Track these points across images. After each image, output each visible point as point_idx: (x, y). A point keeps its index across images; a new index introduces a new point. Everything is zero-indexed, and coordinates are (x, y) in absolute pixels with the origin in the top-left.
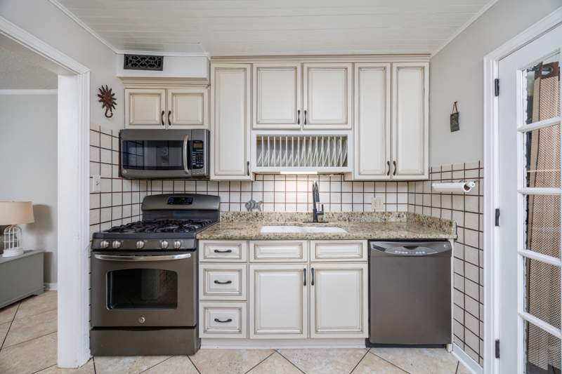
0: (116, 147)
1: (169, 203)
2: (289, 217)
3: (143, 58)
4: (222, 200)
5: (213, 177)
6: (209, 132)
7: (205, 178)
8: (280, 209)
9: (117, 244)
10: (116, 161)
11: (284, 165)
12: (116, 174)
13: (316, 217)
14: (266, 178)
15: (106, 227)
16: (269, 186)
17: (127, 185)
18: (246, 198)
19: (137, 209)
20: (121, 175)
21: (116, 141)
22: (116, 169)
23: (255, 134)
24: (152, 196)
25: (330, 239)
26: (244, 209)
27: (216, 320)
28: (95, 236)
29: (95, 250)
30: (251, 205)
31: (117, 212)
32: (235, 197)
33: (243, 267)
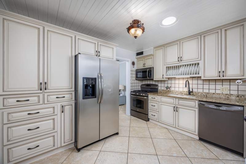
0: (135, 73)
1: (146, 86)
2: (180, 92)
3: (140, 53)
4: (159, 86)
5: (154, 79)
6: (153, 68)
7: (153, 80)
8: (177, 89)
9: (134, 93)
10: (135, 76)
11: (177, 75)
12: (135, 79)
13: (190, 93)
14: (172, 79)
15: (133, 90)
16: (173, 82)
17: (137, 81)
18: (166, 85)
19: (139, 87)
20: (136, 79)
21: (135, 72)
22: (135, 78)
23: (165, 66)
24: (143, 84)
25: (182, 98)
26: (165, 89)
27: (152, 115)
28: (131, 92)
29: (131, 94)
30: (167, 88)
31: (135, 87)
32: (163, 85)
33: (158, 103)
